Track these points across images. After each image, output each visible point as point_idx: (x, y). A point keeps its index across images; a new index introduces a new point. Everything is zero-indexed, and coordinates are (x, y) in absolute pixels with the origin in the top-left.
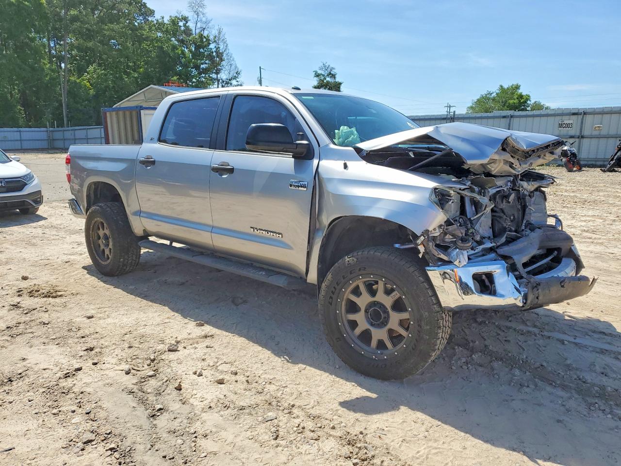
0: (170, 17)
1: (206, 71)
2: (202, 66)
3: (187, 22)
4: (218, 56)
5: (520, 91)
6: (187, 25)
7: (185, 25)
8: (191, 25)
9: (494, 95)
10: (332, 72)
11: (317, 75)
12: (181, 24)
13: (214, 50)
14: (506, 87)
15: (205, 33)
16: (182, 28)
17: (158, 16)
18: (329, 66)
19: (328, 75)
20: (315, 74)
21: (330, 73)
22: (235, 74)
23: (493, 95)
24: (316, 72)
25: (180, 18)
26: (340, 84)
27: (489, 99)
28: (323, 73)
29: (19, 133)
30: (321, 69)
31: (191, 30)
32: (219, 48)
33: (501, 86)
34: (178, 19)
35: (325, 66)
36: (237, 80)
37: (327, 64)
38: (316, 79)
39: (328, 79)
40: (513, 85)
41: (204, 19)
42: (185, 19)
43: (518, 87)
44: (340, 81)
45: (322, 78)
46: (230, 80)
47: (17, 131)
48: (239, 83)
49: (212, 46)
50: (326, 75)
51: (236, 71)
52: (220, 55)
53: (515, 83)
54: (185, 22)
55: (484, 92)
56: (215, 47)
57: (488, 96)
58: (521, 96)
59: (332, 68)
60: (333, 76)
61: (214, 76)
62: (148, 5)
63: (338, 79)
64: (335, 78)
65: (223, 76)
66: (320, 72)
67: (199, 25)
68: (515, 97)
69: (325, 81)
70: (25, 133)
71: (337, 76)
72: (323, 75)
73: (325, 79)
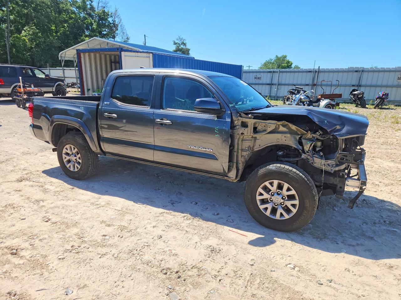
1: (106, 36)
2: (104, 32)
3: (92, 2)
4: (115, 27)
5: (288, 59)
6: (92, 4)
8: (95, 4)
10: (184, 42)
11: (175, 44)
12: (88, 3)
13: (111, 22)
15: (106, 10)
19: (182, 44)
22: (126, 39)
23: (272, 61)
24: (175, 41)
26: (189, 50)
27: (271, 63)
31: (94, 8)
32: (115, 21)
33: (277, 56)
37: (181, 37)
38: (175, 46)
39: (182, 46)
40: (283, 55)
41: (104, 1)
43: (285, 57)
44: (189, 48)
45: (178, 46)
49: (110, 19)
50: (180, 43)
51: (126, 37)
52: (116, 26)
54: (90, 2)
55: (268, 59)
56: (113, 20)
57: (270, 61)
60: (185, 44)
65: (118, 40)
66: (177, 41)
67: (100, 5)
68: (285, 62)
69: (180, 47)
71: (187, 45)
72: (179, 44)
73: (180, 46)
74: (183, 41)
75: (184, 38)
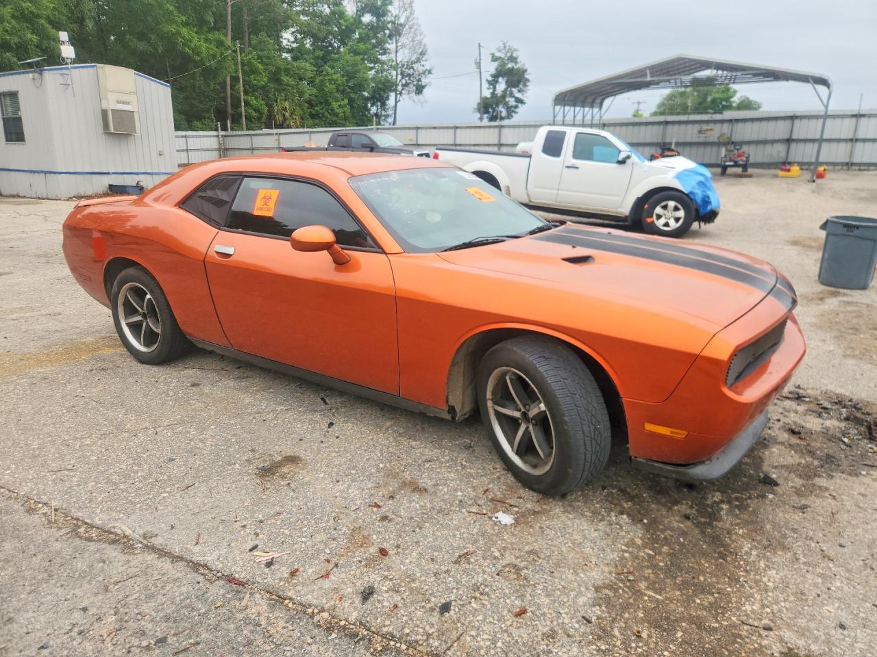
10: (514, 55)
20: (492, 57)
24: (493, 55)
29: (184, 139)
30: (500, 51)
35: (505, 47)
37: (507, 45)
47: (182, 137)
64: (516, 63)
66: (498, 54)
69: (505, 67)
70: (191, 139)
71: (519, 60)
74: (512, 54)
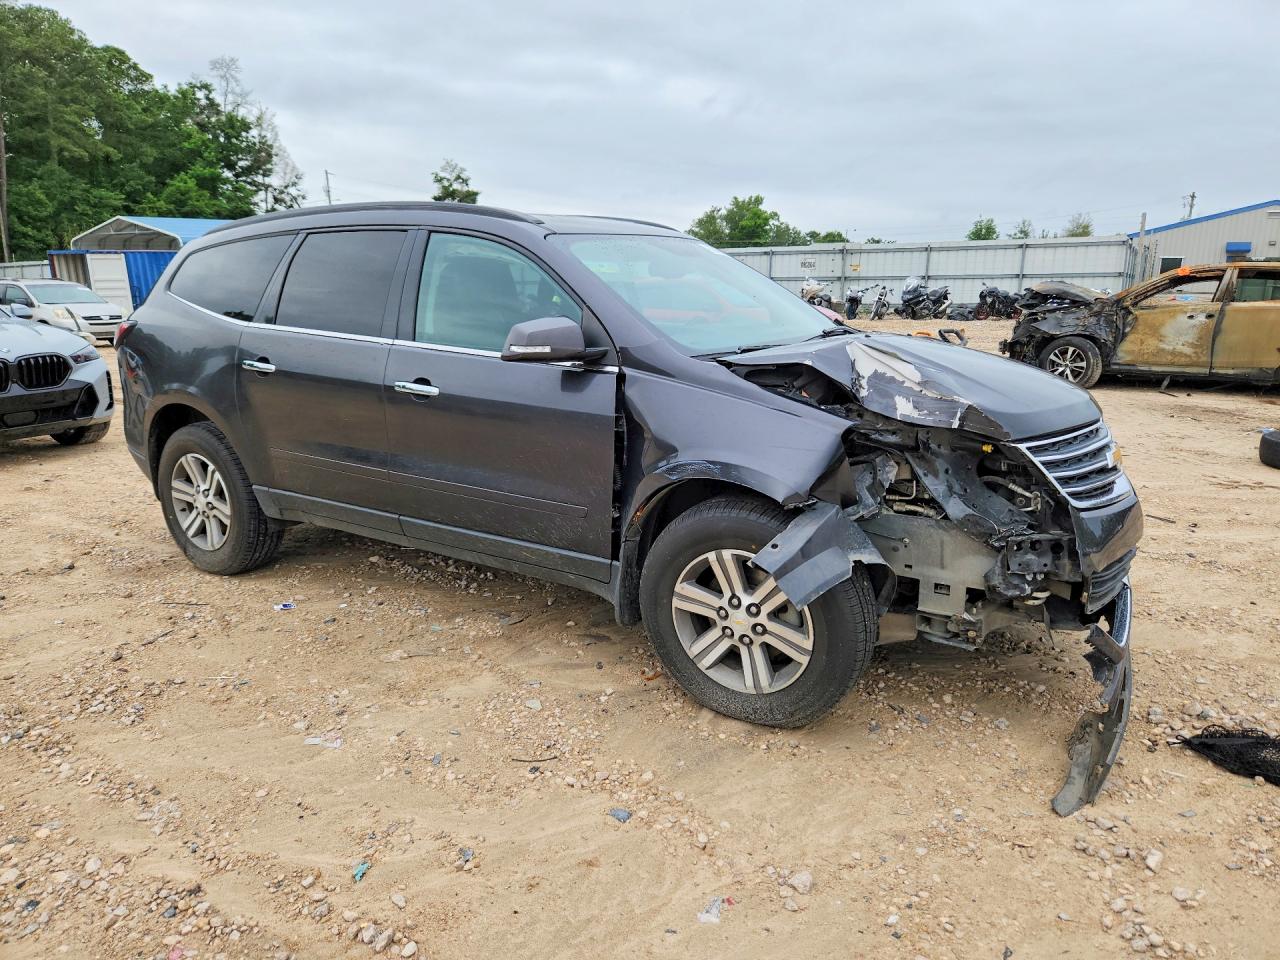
0: (179, 84)
1: (247, 171)
2: (241, 163)
3: (210, 92)
4: (265, 150)
5: (762, 207)
7: (207, 98)
8: (217, 96)
9: (724, 212)
11: (439, 180)
12: (200, 95)
13: (257, 139)
14: (740, 199)
15: (241, 113)
16: (204, 102)
17: (157, 84)
18: (457, 165)
19: (456, 180)
21: (458, 177)
22: (293, 179)
23: (722, 212)
25: (199, 85)
26: (476, 194)
28: (448, 177)
31: (218, 105)
32: (265, 137)
33: (736, 198)
34: (195, 86)
36: (298, 187)
38: (437, 185)
39: (456, 186)
40: (752, 197)
41: (238, 90)
42: (206, 87)
43: (758, 201)
44: (475, 190)
45: (446, 184)
46: (286, 187)
48: (300, 193)
49: (254, 132)
50: (453, 179)
51: (295, 174)
52: (267, 148)
53: (754, 195)
54: (207, 92)
55: (708, 209)
56: (259, 135)
57: (715, 213)
58: (758, 215)
59: (463, 170)
60: (465, 182)
61: (259, 179)
62: (141, 67)
63: (472, 187)
65: (274, 181)
67: (230, 98)
72: (448, 180)
73: (451, 185)
75: (461, 165)
